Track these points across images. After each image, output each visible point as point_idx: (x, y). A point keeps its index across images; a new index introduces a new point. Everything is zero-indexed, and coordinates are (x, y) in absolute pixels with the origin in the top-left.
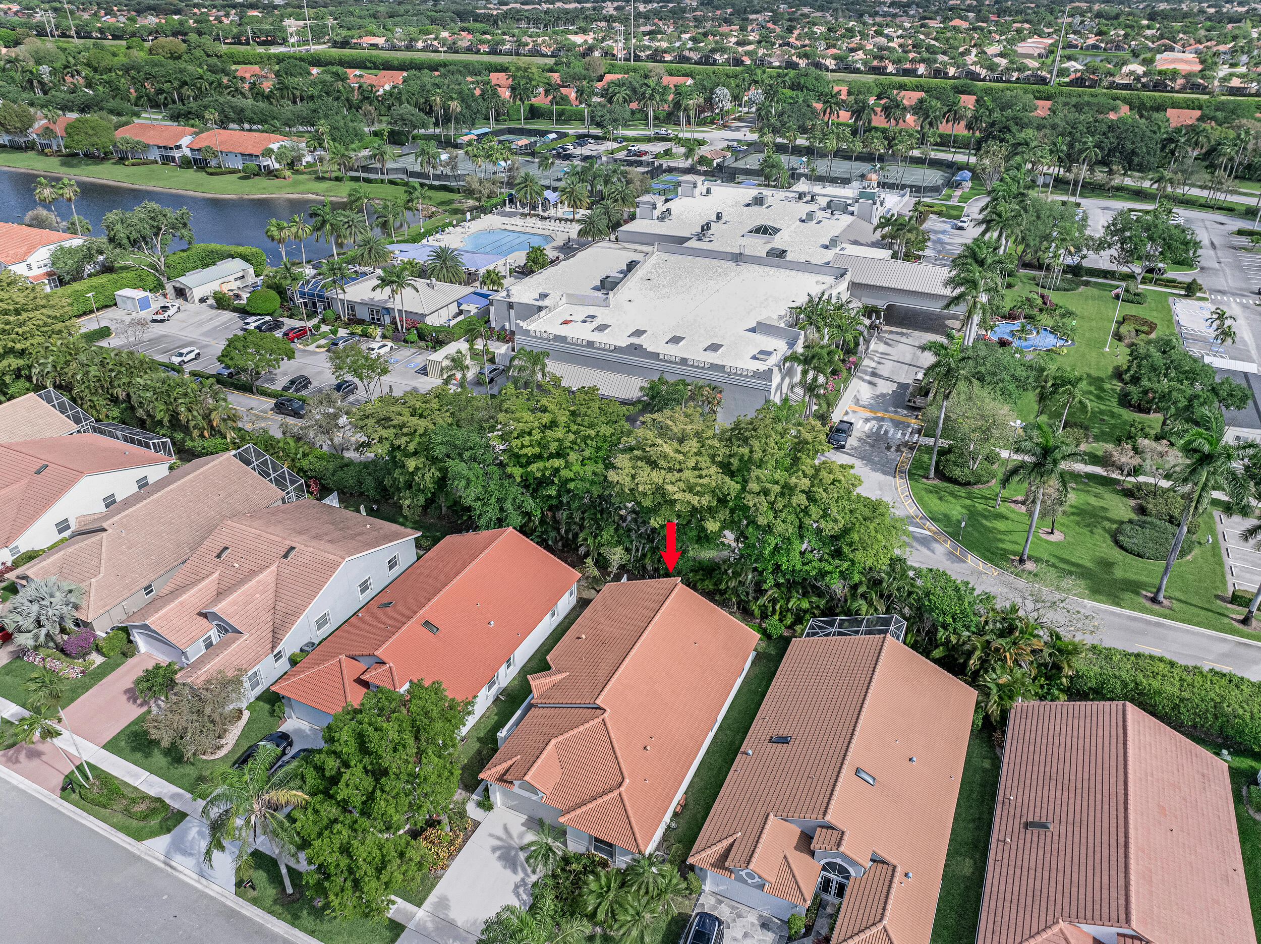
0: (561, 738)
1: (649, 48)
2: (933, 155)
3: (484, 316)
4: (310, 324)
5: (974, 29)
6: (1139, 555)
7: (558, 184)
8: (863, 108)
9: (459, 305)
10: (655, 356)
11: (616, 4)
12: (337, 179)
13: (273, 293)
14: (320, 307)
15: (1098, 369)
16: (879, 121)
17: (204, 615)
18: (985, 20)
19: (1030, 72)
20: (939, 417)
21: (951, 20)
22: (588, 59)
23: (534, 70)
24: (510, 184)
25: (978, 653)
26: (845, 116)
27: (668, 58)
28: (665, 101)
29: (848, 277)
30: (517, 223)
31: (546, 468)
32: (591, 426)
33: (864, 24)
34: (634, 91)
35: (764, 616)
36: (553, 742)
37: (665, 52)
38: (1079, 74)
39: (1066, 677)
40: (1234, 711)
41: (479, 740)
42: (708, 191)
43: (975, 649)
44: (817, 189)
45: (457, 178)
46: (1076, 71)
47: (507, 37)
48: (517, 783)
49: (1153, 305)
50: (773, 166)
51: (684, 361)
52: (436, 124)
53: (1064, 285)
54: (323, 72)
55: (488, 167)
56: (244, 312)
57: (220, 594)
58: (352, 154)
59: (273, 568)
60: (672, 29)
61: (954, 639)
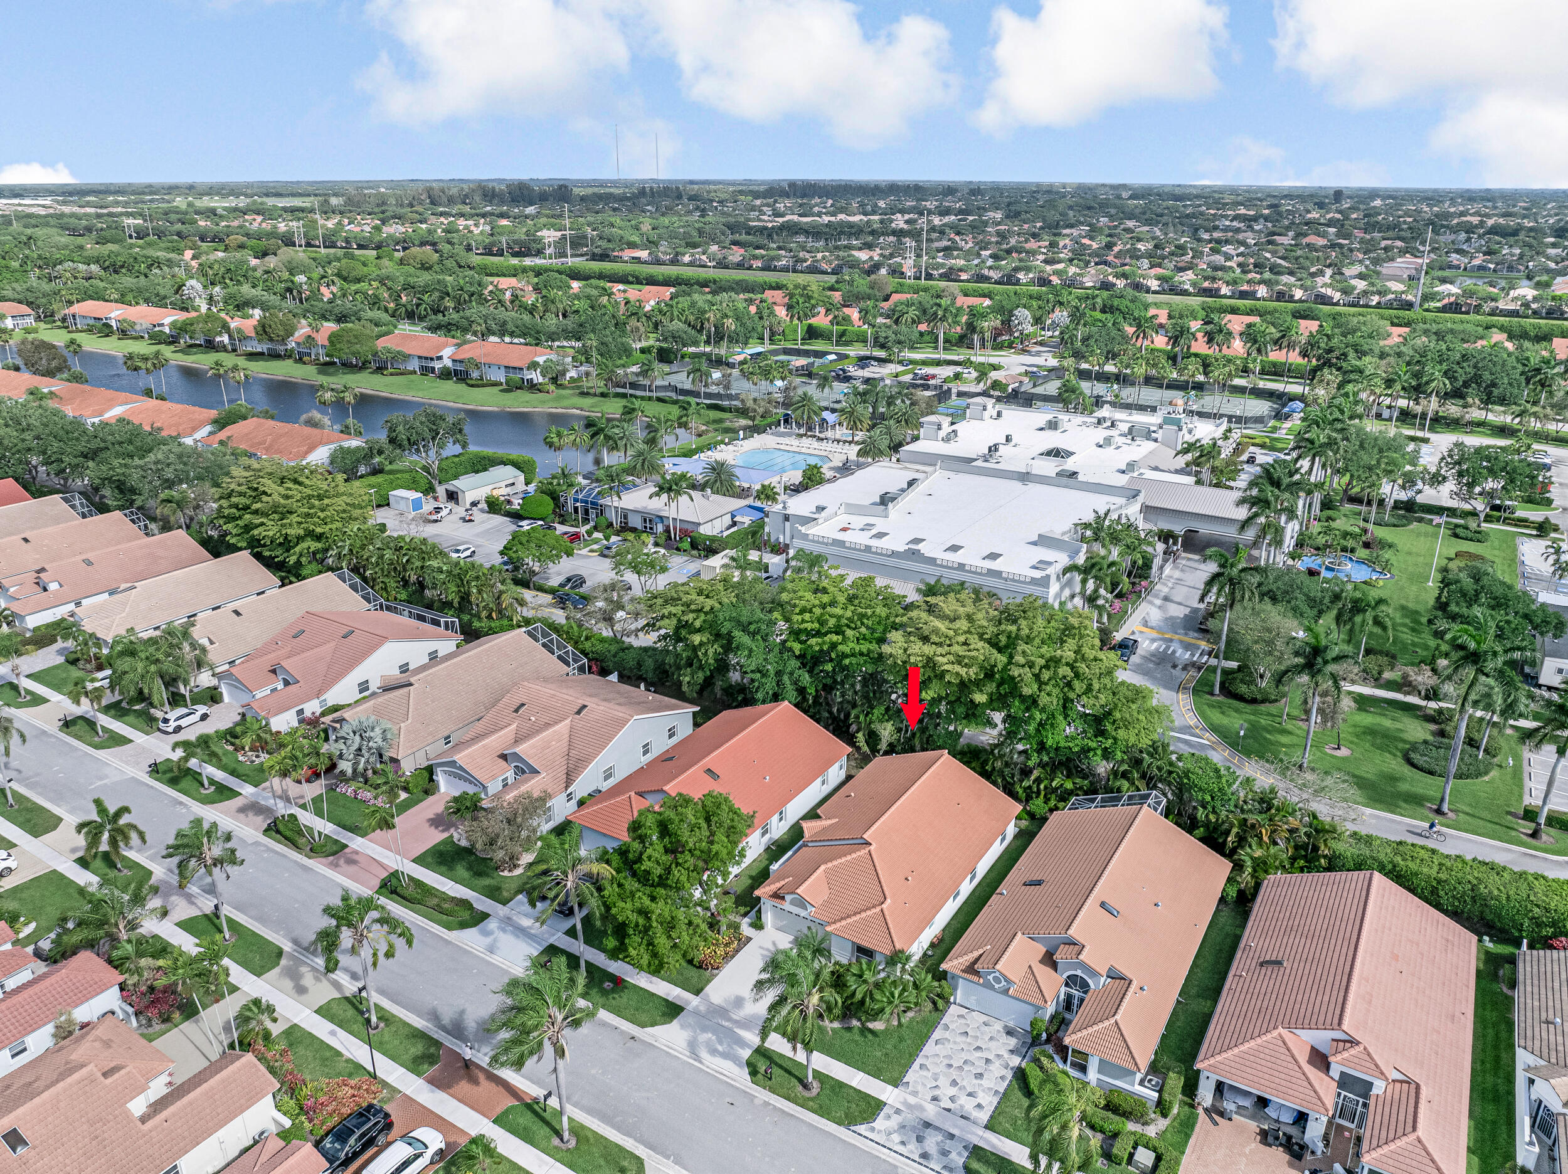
0: (830, 865)
1: (942, 265)
2: (1261, 384)
3: (758, 526)
4: (583, 530)
5: (1333, 246)
6: (1431, 773)
7: (837, 406)
8: (1182, 333)
9: (733, 516)
10: (932, 561)
11: (907, 217)
12: (603, 395)
13: (548, 499)
14: (592, 515)
15: (1417, 602)
16: (1200, 346)
17: (504, 757)
18: (1347, 236)
19: (1393, 296)
20: (1222, 630)
21: (1305, 235)
22: (873, 277)
23: (814, 287)
24: (786, 405)
25: (1235, 830)
26: (1161, 341)
27: (964, 277)
28: (957, 323)
29: (1141, 499)
30: (793, 443)
31: (824, 643)
32: (869, 607)
33: (1199, 240)
34: (924, 312)
35: (1028, 798)
36: (823, 867)
37: (961, 270)
38: (1452, 299)
39: (1325, 857)
40: (1490, 892)
41: (751, 877)
42: (999, 414)
43: (1232, 825)
44: (1120, 415)
45: (730, 397)
46: (1449, 295)
47: (783, 252)
48: (788, 898)
49: (1496, 543)
50: (1073, 391)
51: (961, 567)
52: (708, 342)
53: (1393, 521)
54: (585, 286)
55: (764, 385)
56: (516, 516)
57: (517, 741)
58: (620, 371)
59: (568, 721)
60: (970, 245)
61: (1212, 818)
